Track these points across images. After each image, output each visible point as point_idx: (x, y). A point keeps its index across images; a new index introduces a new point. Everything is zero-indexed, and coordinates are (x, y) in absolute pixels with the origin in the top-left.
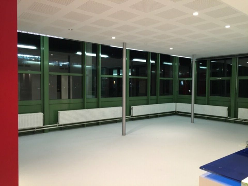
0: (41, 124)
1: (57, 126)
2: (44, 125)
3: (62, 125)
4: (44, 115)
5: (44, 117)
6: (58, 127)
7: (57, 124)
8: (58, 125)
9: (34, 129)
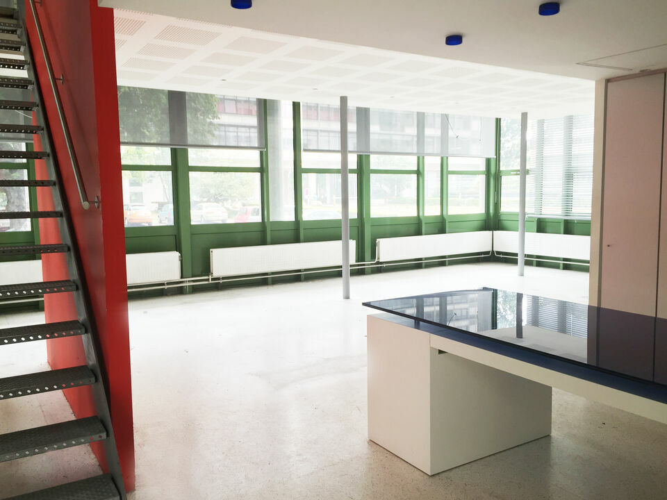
0: (176, 276)
1: (208, 280)
2: (182, 278)
3: (218, 279)
4: (181, 256)
5: (181, 261)
6: (210, 282)
7: (208, 275)
8: (210, 277)
9: (163, 284)
